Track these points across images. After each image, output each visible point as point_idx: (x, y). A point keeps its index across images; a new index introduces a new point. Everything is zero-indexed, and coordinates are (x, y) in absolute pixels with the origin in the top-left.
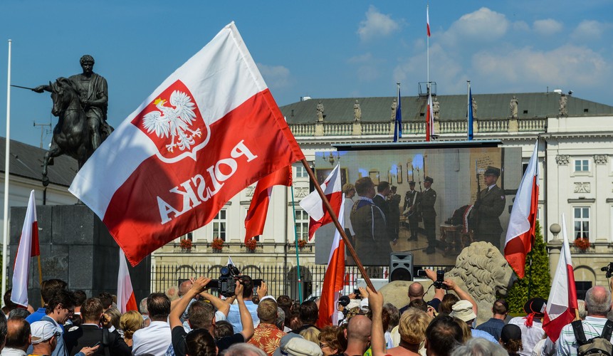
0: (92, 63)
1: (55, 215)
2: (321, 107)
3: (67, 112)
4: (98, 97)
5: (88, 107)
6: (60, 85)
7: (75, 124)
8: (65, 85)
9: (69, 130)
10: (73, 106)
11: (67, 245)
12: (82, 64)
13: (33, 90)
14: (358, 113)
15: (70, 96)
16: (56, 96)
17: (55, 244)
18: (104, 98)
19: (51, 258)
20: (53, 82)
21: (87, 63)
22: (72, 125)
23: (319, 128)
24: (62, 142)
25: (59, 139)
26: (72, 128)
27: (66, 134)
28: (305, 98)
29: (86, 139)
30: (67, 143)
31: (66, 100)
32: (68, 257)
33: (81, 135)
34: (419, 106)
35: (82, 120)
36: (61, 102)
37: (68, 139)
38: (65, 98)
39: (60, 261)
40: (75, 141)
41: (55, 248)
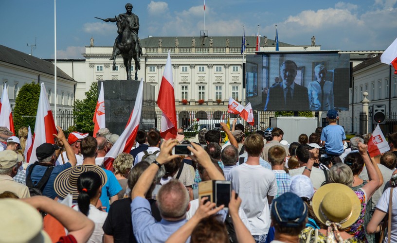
0: (131, 7)
1: (121, 85)
2: (161, 40)
3: (124, 32)
4: (135, 25)
5: (131, 30)
6: (121, 18)
7: (128, 38)
8: (123, 18)
9: (125, 42)
10: (127, 29)
11: (129, 101)
12: (127, 8)
13: (104, 20)
14: (177, 43)
15: (125, 24)
16: (119, 23)
17: (122, 100)
18: (138, 26)
19: (120, 107)
20: (117, 16)
21: (129, 8)
22: (126, 39)
23: (160, 50)
24: (122, 48)
25: (120, 46)
26: (126, 41)
27: (123, 44)
28: (150, 36)
29: (133, 47)
30: (124, 48)
31: (124, 26)
32: (129, 107)
33: (131, 44)
34: (202, 41)
35: (131, 37)
36: (122, 27)
37: (124, 46)
38: (124, 25)
39: (125, 109)
40: (128, 47)
41: (122, 102)
